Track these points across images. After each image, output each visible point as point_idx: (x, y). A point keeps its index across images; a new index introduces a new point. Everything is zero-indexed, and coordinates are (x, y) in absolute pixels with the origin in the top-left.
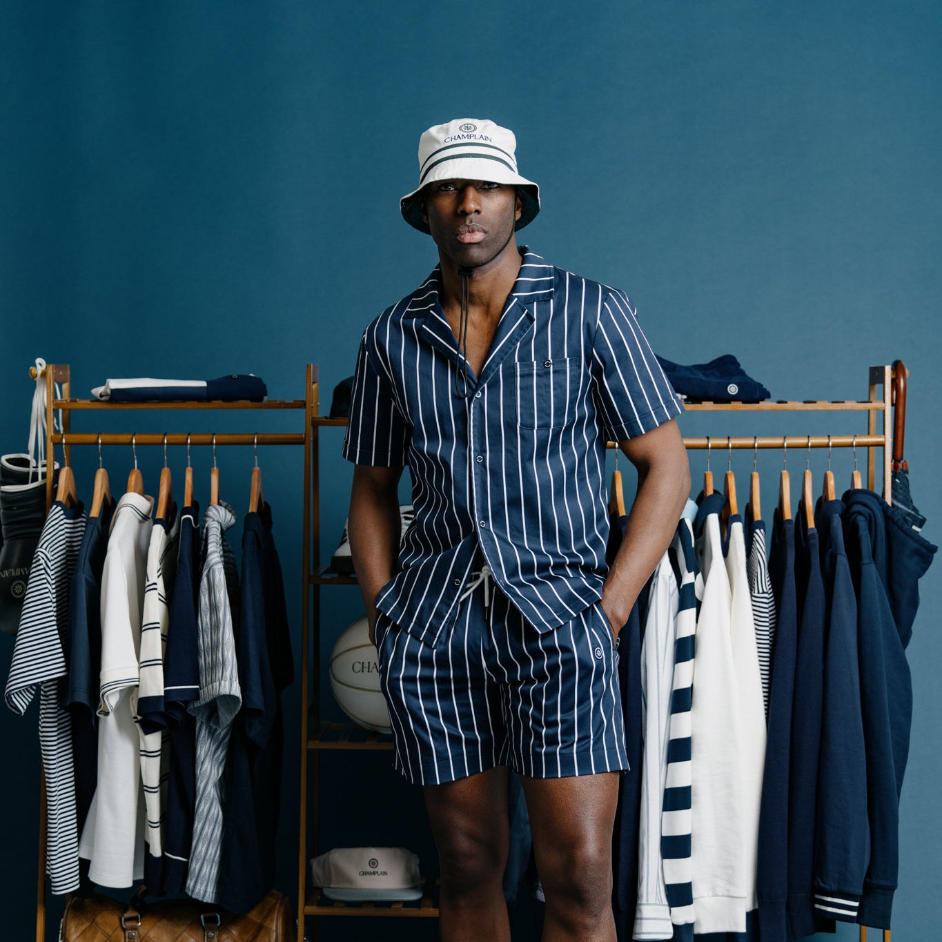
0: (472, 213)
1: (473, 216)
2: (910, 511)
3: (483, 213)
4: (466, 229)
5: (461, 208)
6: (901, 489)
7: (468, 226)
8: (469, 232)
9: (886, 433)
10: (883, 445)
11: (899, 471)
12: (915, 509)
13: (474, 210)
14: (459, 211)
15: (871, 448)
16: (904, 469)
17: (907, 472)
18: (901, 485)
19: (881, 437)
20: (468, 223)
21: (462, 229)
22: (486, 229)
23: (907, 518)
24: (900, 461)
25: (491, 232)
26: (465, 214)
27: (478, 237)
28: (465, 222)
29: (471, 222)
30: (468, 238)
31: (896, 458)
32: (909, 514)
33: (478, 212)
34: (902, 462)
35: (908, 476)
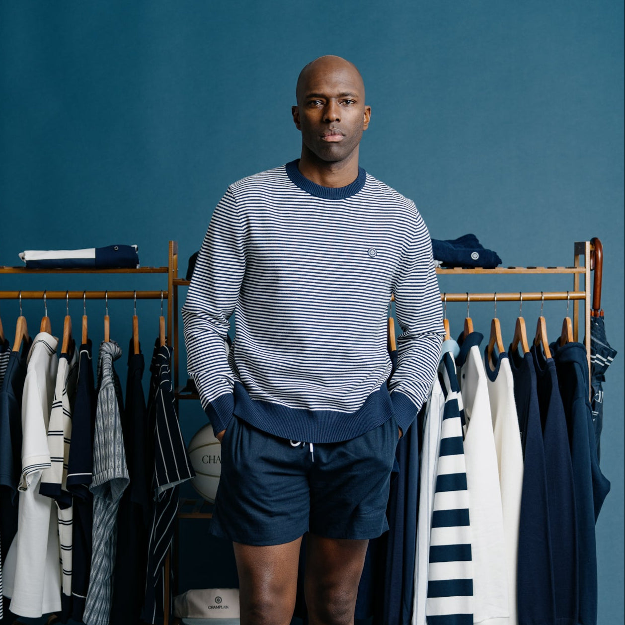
0: (333, 121)
1: (334, 123)
2: (606, 346)
3: (342, 121)
4: (330, 132)
5: (326, 117)
6: (599, 330)
7: (331, 130)
8: (332, 135)
9: (587, 290)
10: (584, 299)
11: (598, 317)
12: (608, 345)
13: (336, 119)
14: (324, 120)
15: (576, 301)
16: (601, 316)
17: (603, 318)
18: (600, 328)
19: (583, 293)
20: (331, 128)
21: (327, 132)
22: (344, 133)
23: (604, 351)
24: (598, 310)
25: (347, 136)
26: (329, 121)
27: (338, 138)
28: (328, 127)
29: (333, 127)
30: (331, 139)
31: (595, 307)
32: (605, 348)
33: (338, 120)
34: (599, 311)
35: (604, 321)
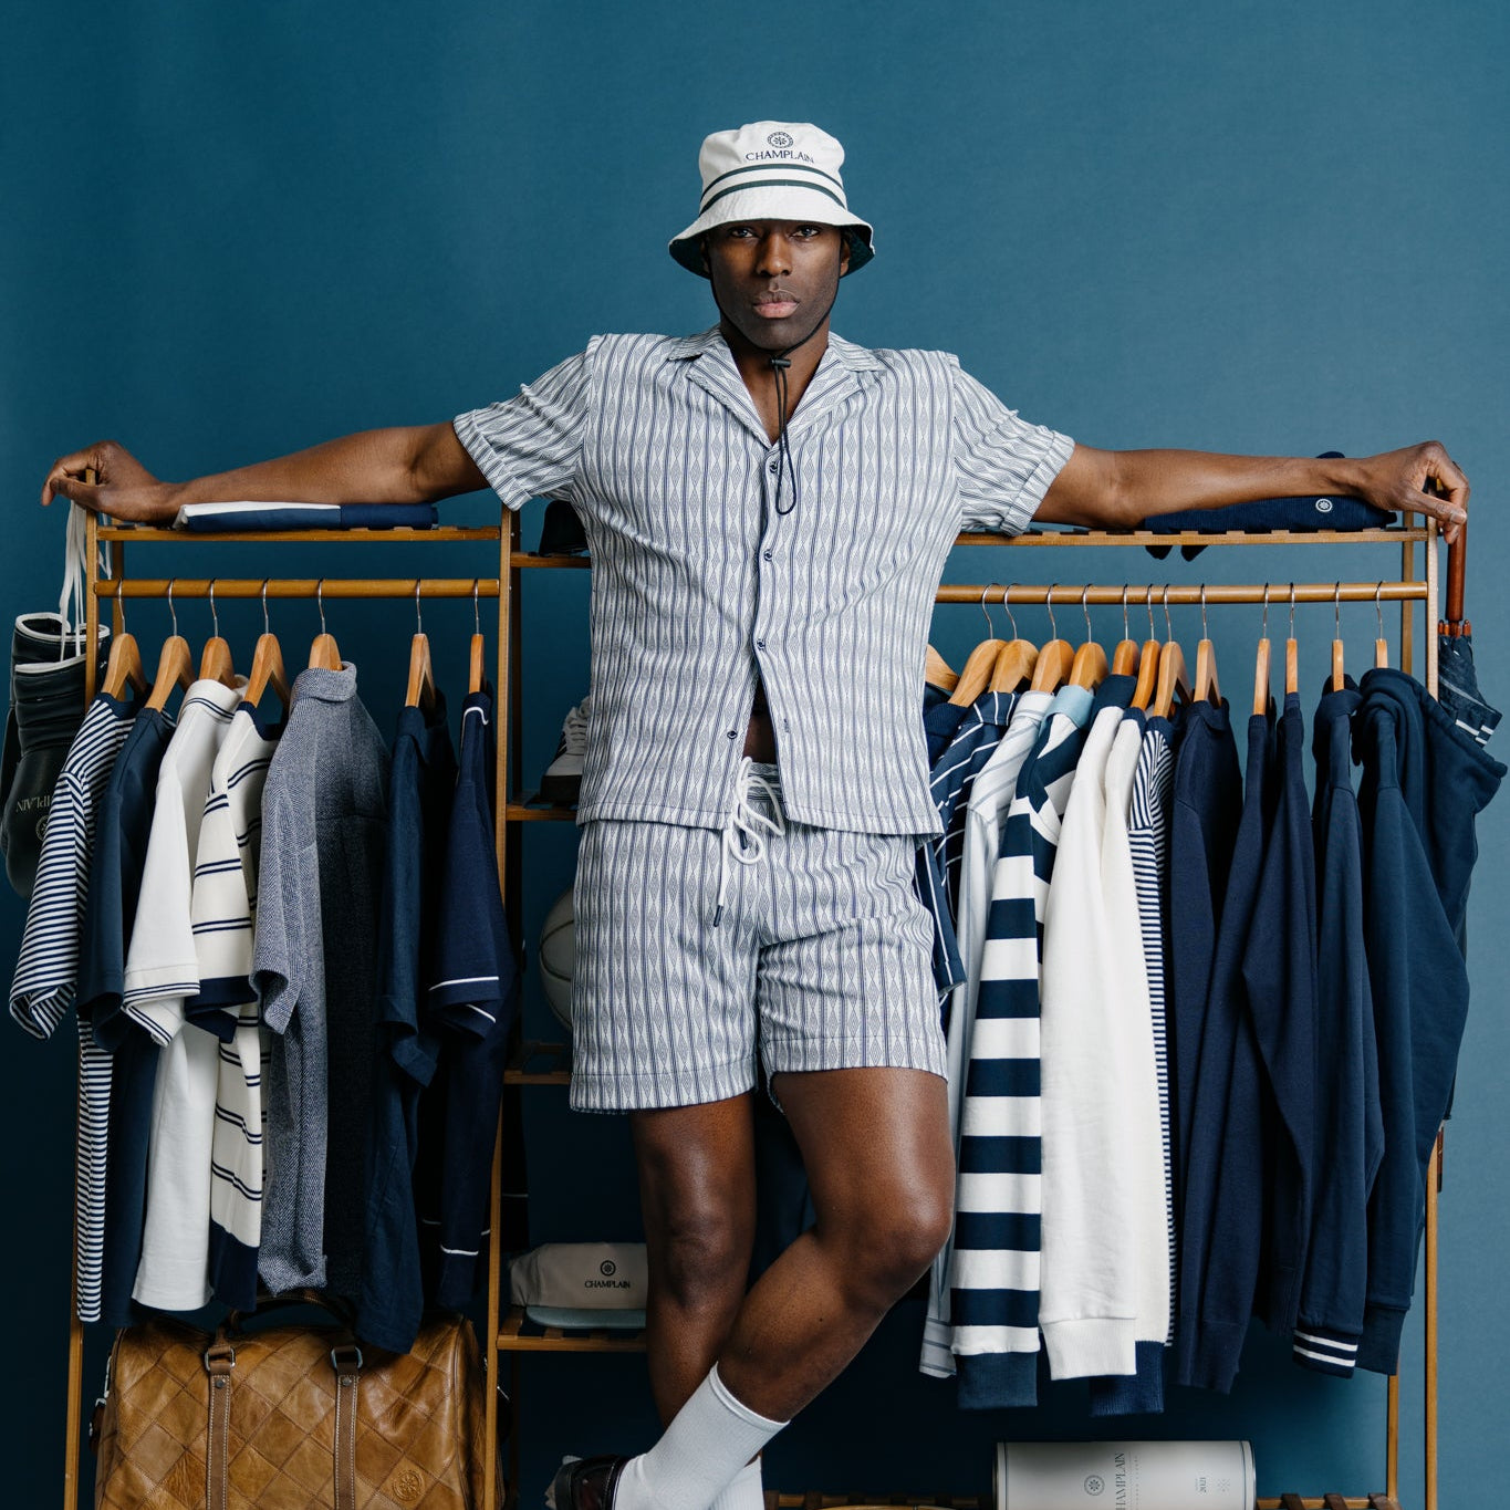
0: (776, 275)
1: (778, 279)
2: (1476, 701)
3: (793, 274)
4: (769, 298)
5: (761, 267)
6: (1462, 666)
7: (772, 294)
8: (774, 302)
9: (1430, 578)
10: (1425, 598)
11: (1459, 637)
12: (1481, 699)
13: (780, 271)
14: (759, 271)
15: (1406, 602)
16: (1466, 634)
17: (1469, 639)
18: (1462, 661)
19: (1422, 585)
20: (771, 289)
21: (763, 297)
22: (797, 297)
23: (1474, 713)
24: (1457, 622)
25: (804, 302)
26: (767, 275)
27: (786, 309)
28: (768, 287)
29: (777, 287)
30: (771, 311)
31: (1451, 615)
32: (1476, 707)
33: (786, 272)
34: (1461, 623)
35: (1473, 646)
